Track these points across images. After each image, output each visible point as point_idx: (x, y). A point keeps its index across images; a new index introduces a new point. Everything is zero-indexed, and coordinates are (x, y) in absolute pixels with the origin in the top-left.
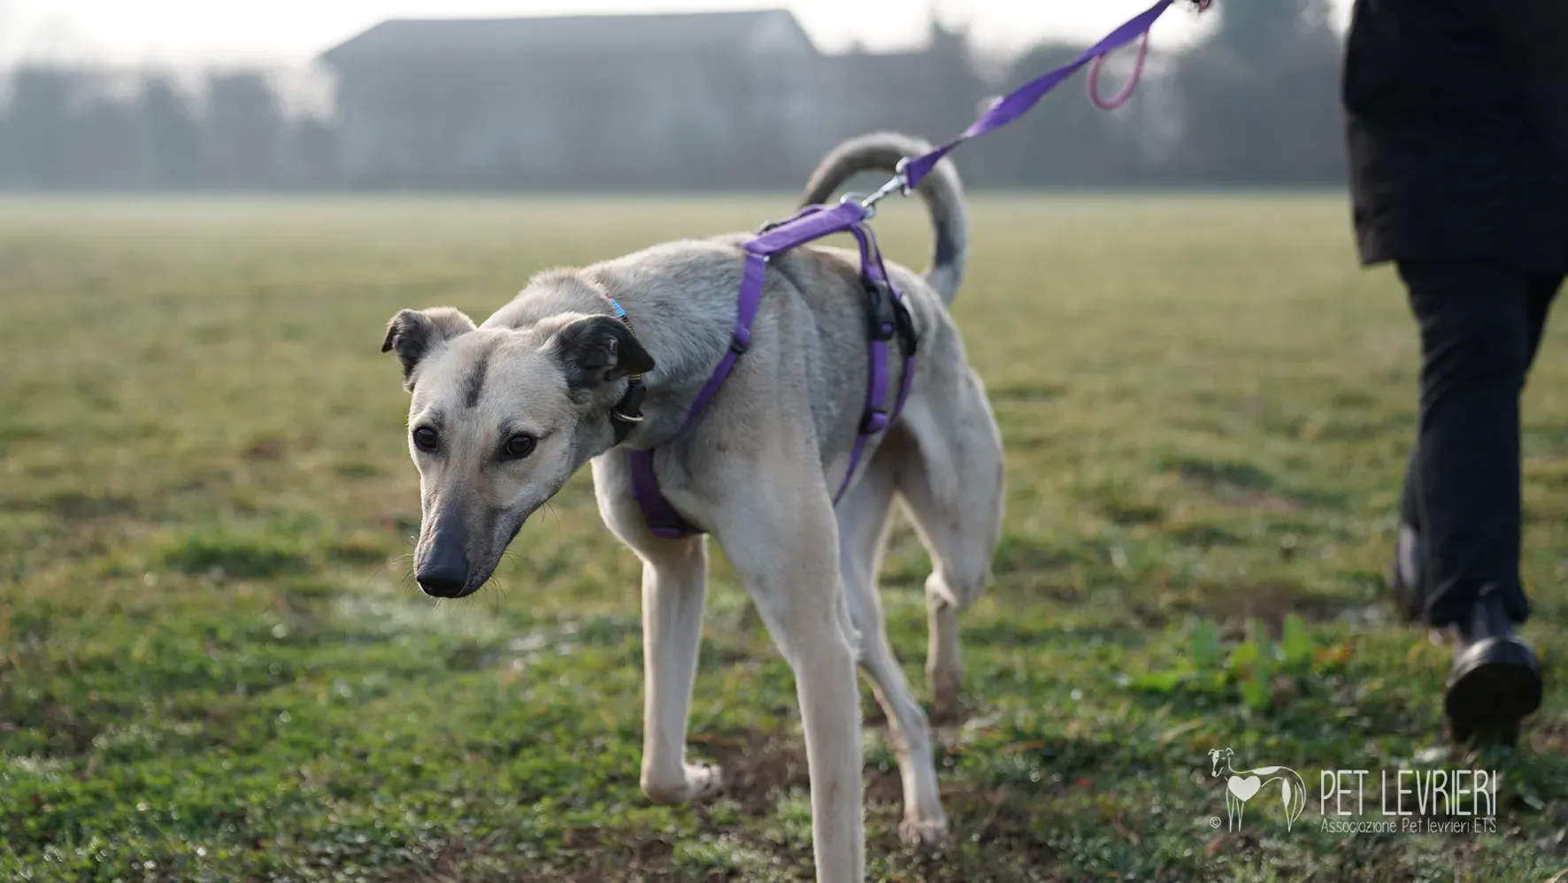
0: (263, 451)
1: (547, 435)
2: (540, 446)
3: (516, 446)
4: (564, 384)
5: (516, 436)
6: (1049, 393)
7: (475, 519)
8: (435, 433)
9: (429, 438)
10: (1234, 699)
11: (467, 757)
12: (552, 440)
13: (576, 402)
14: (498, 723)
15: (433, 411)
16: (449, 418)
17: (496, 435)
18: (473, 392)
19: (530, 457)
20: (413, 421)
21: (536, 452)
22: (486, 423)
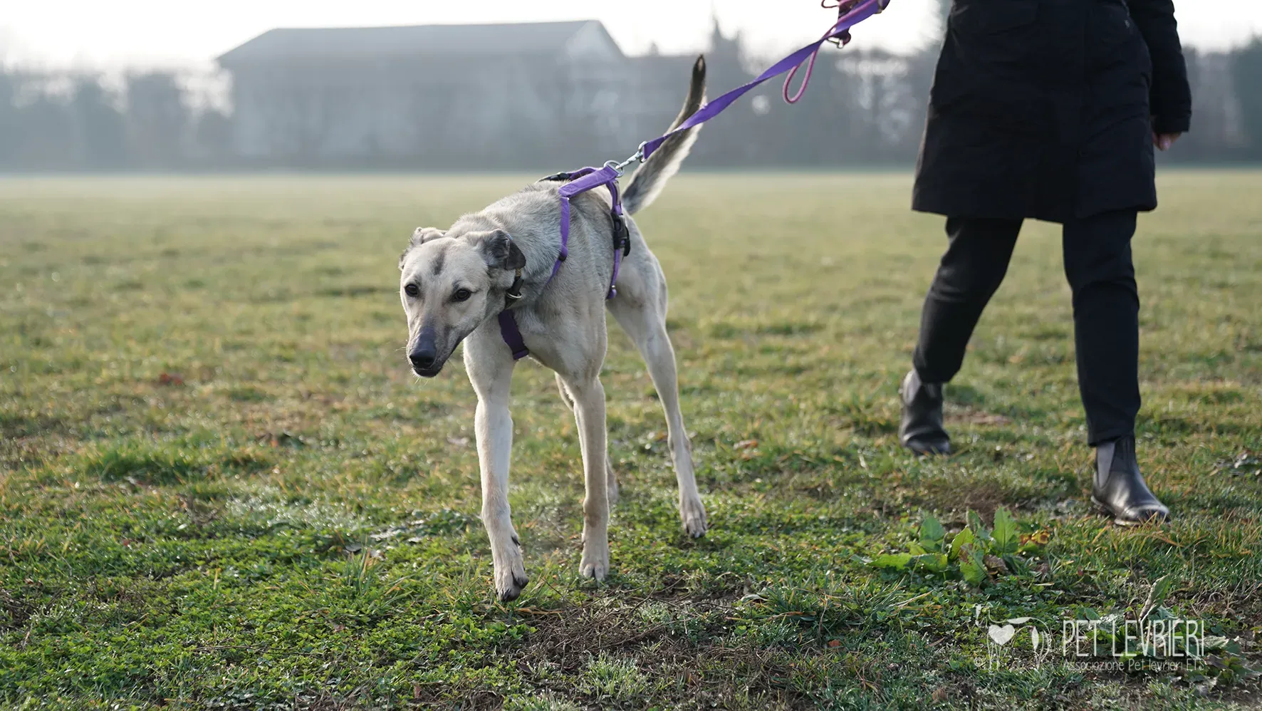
0: (169, 380)
1: (476, 292)
2: (472, 295)
3: (460, 295)
4: (486, 267)
5: (461, 290)
6: (806, 329)
7: (439, 329)
8: (417, 287)
9: (413, 290)
10: (955, 576)
11: (335, 628)
12: (479, 295)
13: (491, 277)
14: (360, 600)
15: (416, 276)
16: (425, 279)
17: (451, 288)
18: (438, 267)
19: (467, 301)
20: (404, 282)
21: (470, 299)
22: (445, 283)
